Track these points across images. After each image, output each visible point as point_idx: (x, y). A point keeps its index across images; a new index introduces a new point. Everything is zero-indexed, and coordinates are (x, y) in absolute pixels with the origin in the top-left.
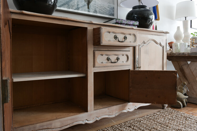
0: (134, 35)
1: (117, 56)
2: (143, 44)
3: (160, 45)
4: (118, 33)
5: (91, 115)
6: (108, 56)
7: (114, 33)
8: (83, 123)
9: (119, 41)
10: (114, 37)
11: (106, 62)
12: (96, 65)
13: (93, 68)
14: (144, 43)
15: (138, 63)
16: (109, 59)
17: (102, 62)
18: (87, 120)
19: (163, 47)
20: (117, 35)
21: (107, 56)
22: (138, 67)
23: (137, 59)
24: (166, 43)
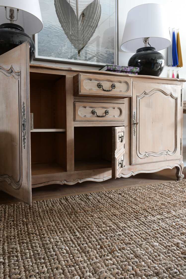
0: (127, 83)
1: (106, 109)
2: (143, 95)
3: (171, 96)
4: (103, 80)
5: (71, 175)
6: (94, 109)
7: (96, 80)
8: (61, 184)
9: (104, 90)
10: (97, 85)
11: (91, 116)
12: (77, 118)
13: (73, 122)
14: (145, 94)
15: (136, 118)
16: (94, 112)
17: (85, 116)
18: (66, 181)
19: (176, 100)
20: (101, 82)
21: (92, 109)
22: (136, 123)
23: (133, 113)
24: (181, 94)
